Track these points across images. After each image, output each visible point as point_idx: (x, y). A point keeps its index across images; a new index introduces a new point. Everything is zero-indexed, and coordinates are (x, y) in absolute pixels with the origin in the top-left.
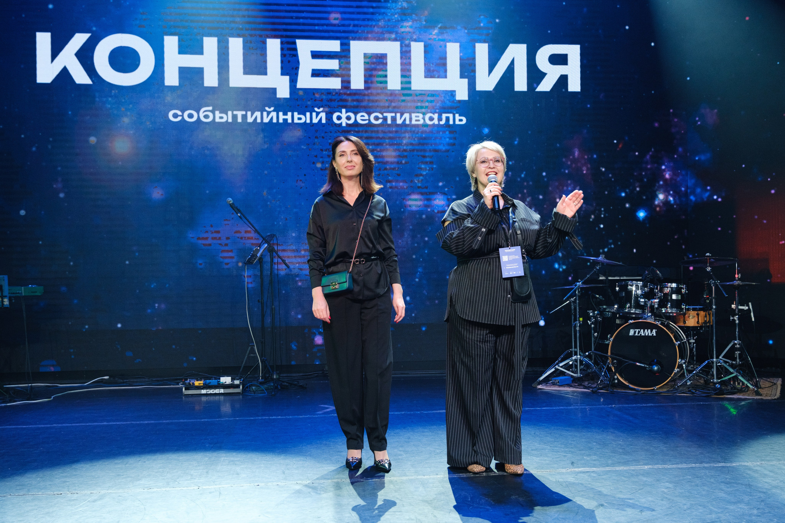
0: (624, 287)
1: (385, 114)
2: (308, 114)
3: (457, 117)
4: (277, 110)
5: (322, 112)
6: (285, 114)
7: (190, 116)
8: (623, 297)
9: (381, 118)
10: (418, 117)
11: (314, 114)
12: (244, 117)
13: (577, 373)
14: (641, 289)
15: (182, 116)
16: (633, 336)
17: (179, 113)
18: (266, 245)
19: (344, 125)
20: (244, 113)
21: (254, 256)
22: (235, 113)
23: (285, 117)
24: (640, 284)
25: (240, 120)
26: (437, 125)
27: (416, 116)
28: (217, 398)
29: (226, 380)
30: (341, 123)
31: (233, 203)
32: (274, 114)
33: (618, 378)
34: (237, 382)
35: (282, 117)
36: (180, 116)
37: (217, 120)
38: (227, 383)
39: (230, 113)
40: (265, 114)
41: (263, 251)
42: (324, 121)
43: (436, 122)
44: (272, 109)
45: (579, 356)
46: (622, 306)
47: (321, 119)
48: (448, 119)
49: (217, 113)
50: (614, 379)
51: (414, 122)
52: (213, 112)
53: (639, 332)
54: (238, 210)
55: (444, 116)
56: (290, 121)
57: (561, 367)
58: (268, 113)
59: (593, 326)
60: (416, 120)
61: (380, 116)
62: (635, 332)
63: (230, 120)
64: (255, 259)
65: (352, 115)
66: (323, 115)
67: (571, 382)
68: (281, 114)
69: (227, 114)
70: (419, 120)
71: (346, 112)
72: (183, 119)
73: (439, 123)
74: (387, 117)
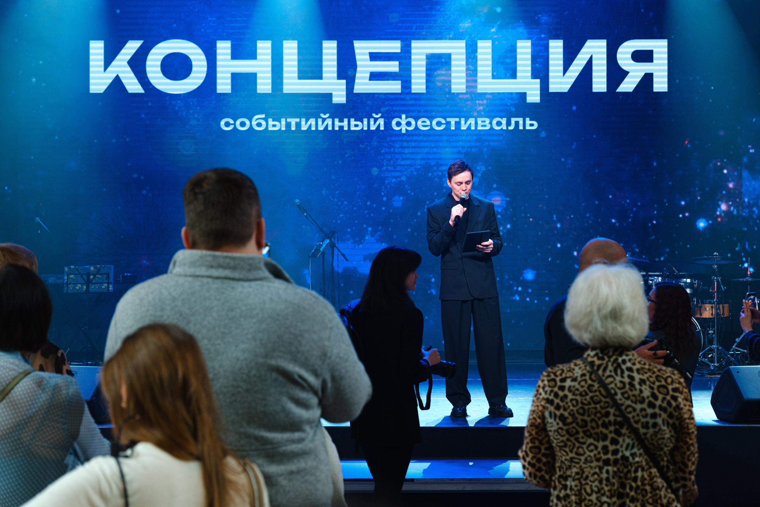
1: (448, 120)
2: (365, 121)
3: (528, 121)
4: (332, 117)
5: (380, 118)
6: (341, 121)
9: (444, 124)
10: (485, 122)
11: (372, 121)
12: (298, 125)
15: (234, 124)
17: (232, 122)
18: (328, 241)
19: (404, 131)
20: (298, 120)
21: (317, 250)
22: (289, 120)
23: (341, 124)
25: (293, 128)
26: (505, 130)
27: (482, 122)
30: (401, 130)
31: (300, 204)
32: (329, 122)
35: (337, 123)
36: (232, 124)
37: (270, 128)
39: (283, 121)
40: (320, 120)
41: (326, 246)
42: (382, 128)
43: (504, 127)
44: (327, 115)
47: (379, 126)
48: (517, 123)
49: (271, 122)
51: (479, 128)
52: (266, 120)
55: (513, 120)
56: (346, 128)
58: (324, 120)
61: (443, 121)
63: (283, 129)
64: (318, 253)
65: (411, 120)
66: (381, 122)
68: (336, 120)
69: (280, 122)
70: (485, 126)
71: (406, 118)
72: (235, 127)
73: (507, 128)
74: (450, 122)
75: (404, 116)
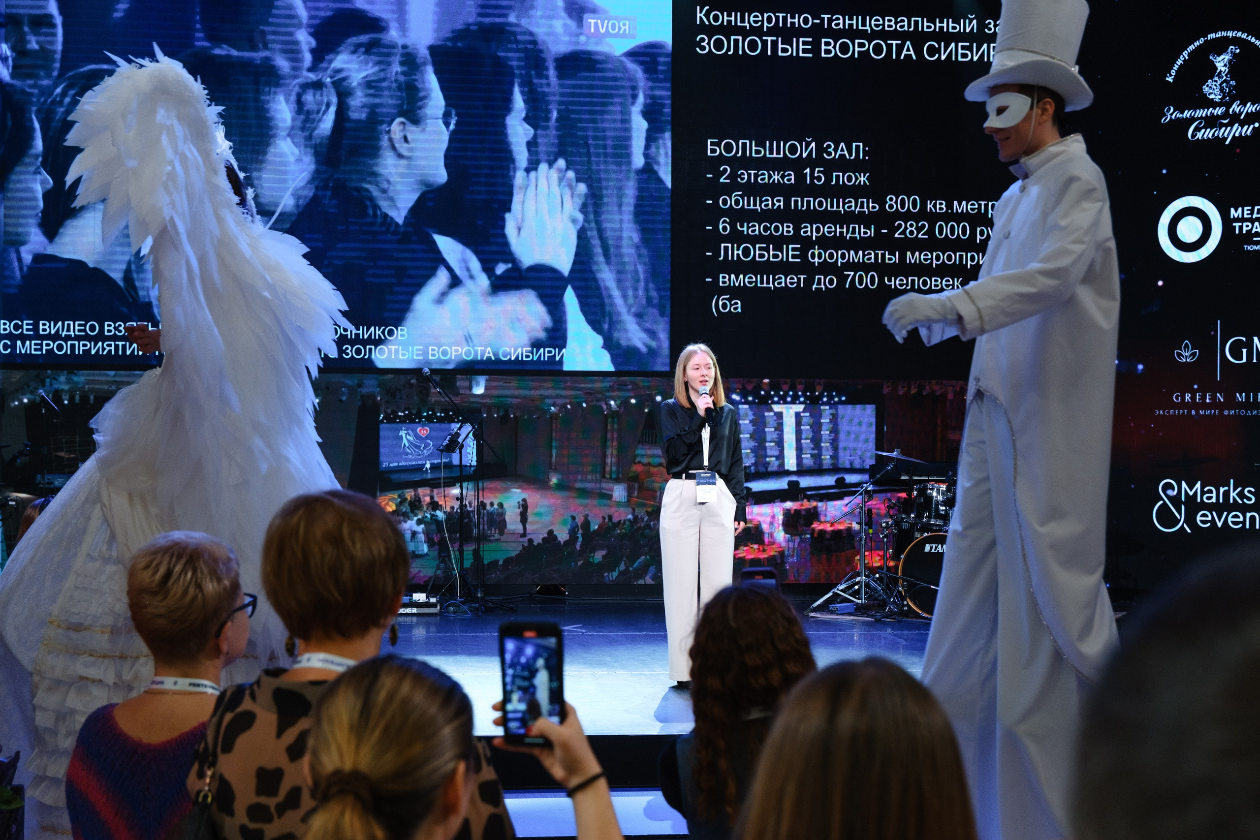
0: (922, 492)
8: (921, 503)
13: (862, 599)
14: (943, 494)
16: (930, 553)
21: (454, 442)
24: (943, 487)
28: (408, 619)
29: (420, 597)
33: (908, 605)
34: (433, 600)
38: (421, 601)
45: (864, 578)
46: (919, 516)
50: (903, 606)
53: (936, 548)
57: (842, 591)
59: (885, 540)
62: (931, 548)
67: (853, 610)
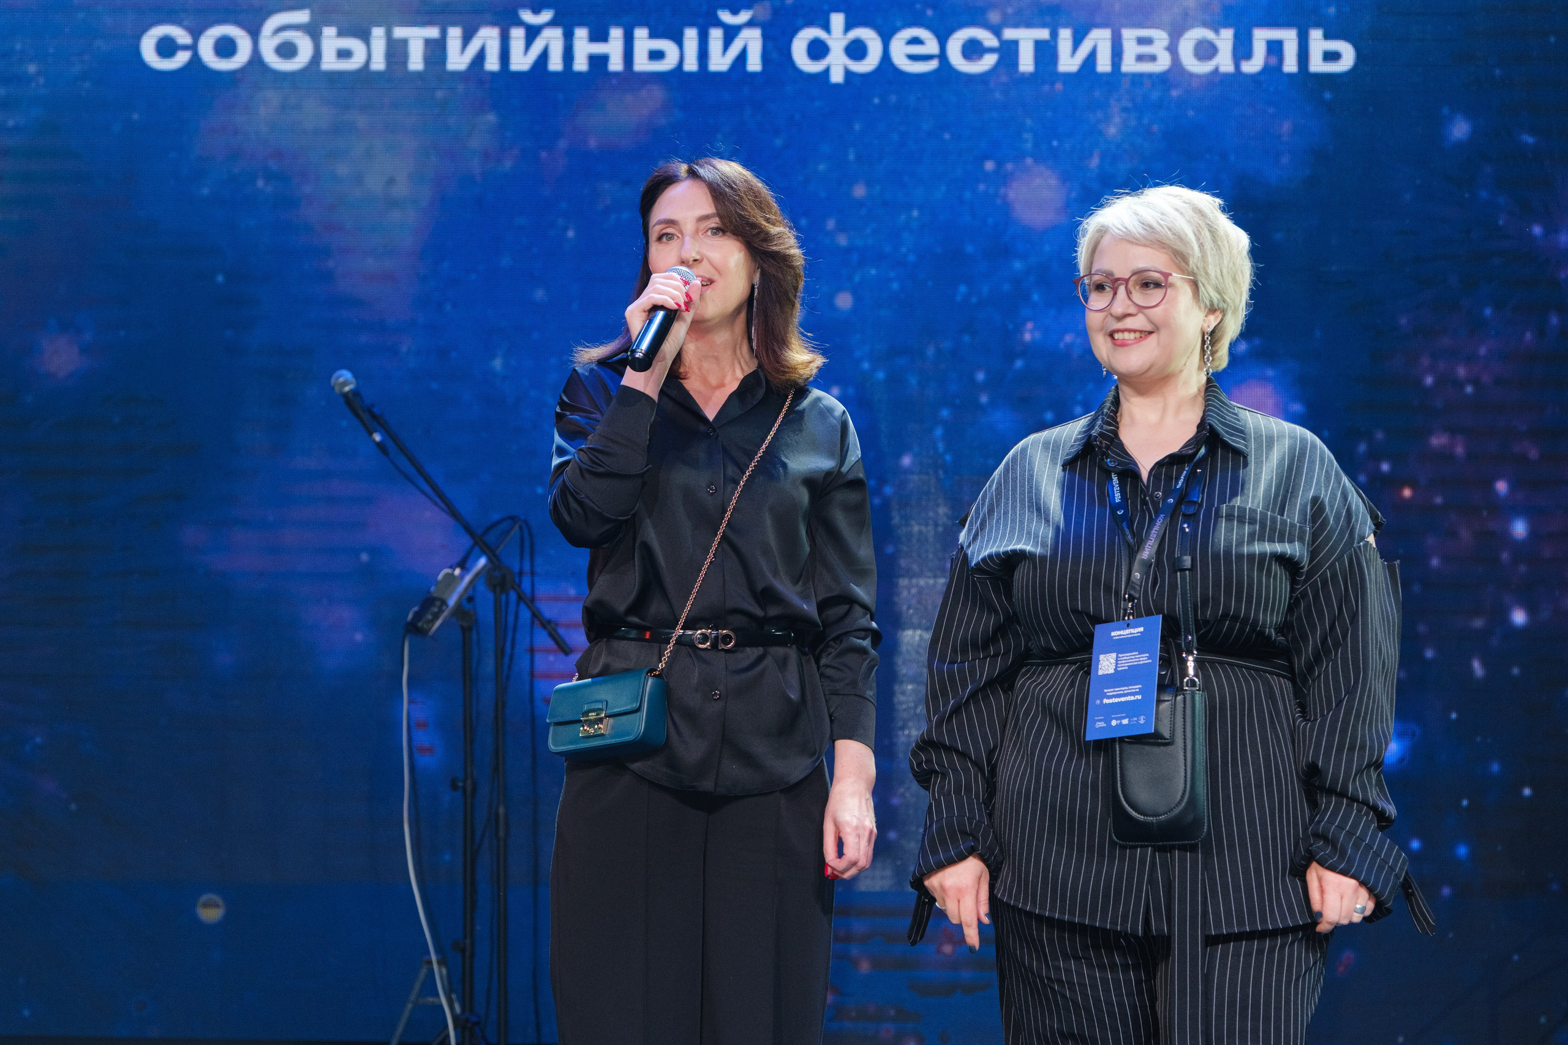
1: (1009, 34)
2: (691, 35)
3: (1318, 42)
4: (566, 22)
5: (750, 24)
6: (599, 35)
7: (225, 48)
9: (991, 50)
10: (1149, 42)
11: (716, 35)
12: (436, 50)
15: (193, 48)
17: (181, 36)
18: (482, 561)
19: (837, 77)
20: (433, 32)
21: (434, 603)
22: (399, 32)
23: (598, 48)
25: (416, 62)
26: (1226, 75)
27: (1141, 41)
30: (827, 71)
31: (355, 393)
32: (553, 38)
35: (584, 47)
36: (185, 48)
37: (330, 63)
39: (378, 33)
40: (517, 35)
41: (473, 582)
42: (754, 64)
43: (1224, 62)
44: (546, 16)
47: (742, 57)
48: (1275, 48)
49: (331, 40)
51: (1129, 65)
52: (313, 31)
54: (374, 417)
55: (1261, 37)
56: (616, 64)
58: (532, 33)
60: (1140, 58)
61: (988, 39)
63: (379, 63)
64: (436, 616)
65: (867, 35)
66: (752, 41)
68: (581, 34)
69: (367, 39)
70: (1153, 58)
71: (848, 27)
72: (196, 59)
73: (1237, 66)
74: (1015, 43)
75: (837, 20)
